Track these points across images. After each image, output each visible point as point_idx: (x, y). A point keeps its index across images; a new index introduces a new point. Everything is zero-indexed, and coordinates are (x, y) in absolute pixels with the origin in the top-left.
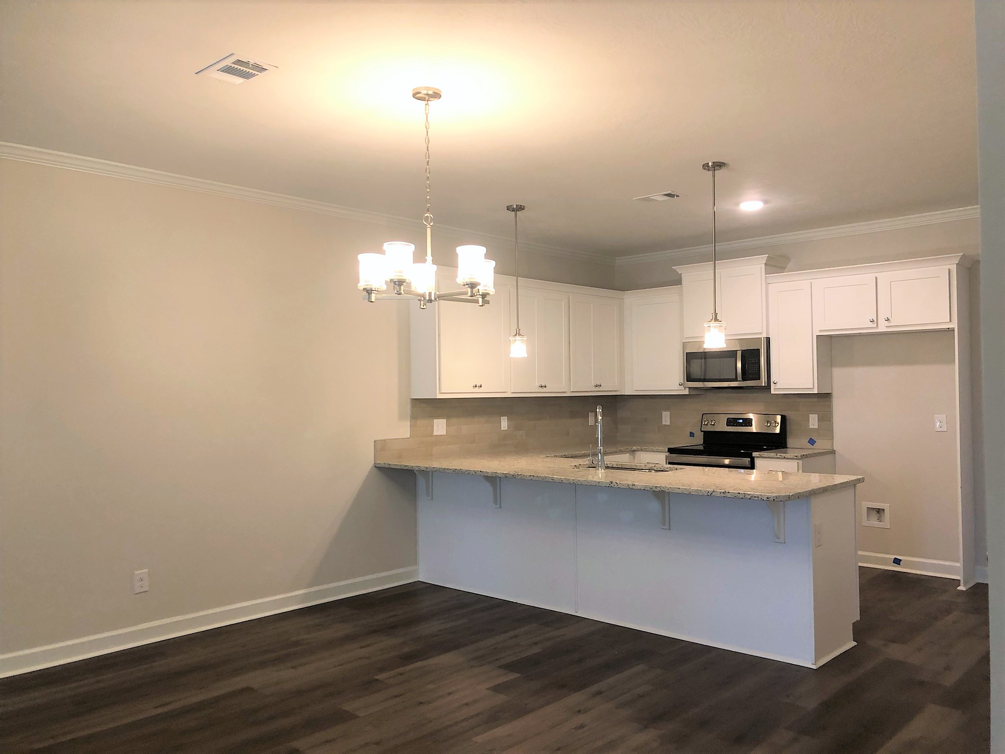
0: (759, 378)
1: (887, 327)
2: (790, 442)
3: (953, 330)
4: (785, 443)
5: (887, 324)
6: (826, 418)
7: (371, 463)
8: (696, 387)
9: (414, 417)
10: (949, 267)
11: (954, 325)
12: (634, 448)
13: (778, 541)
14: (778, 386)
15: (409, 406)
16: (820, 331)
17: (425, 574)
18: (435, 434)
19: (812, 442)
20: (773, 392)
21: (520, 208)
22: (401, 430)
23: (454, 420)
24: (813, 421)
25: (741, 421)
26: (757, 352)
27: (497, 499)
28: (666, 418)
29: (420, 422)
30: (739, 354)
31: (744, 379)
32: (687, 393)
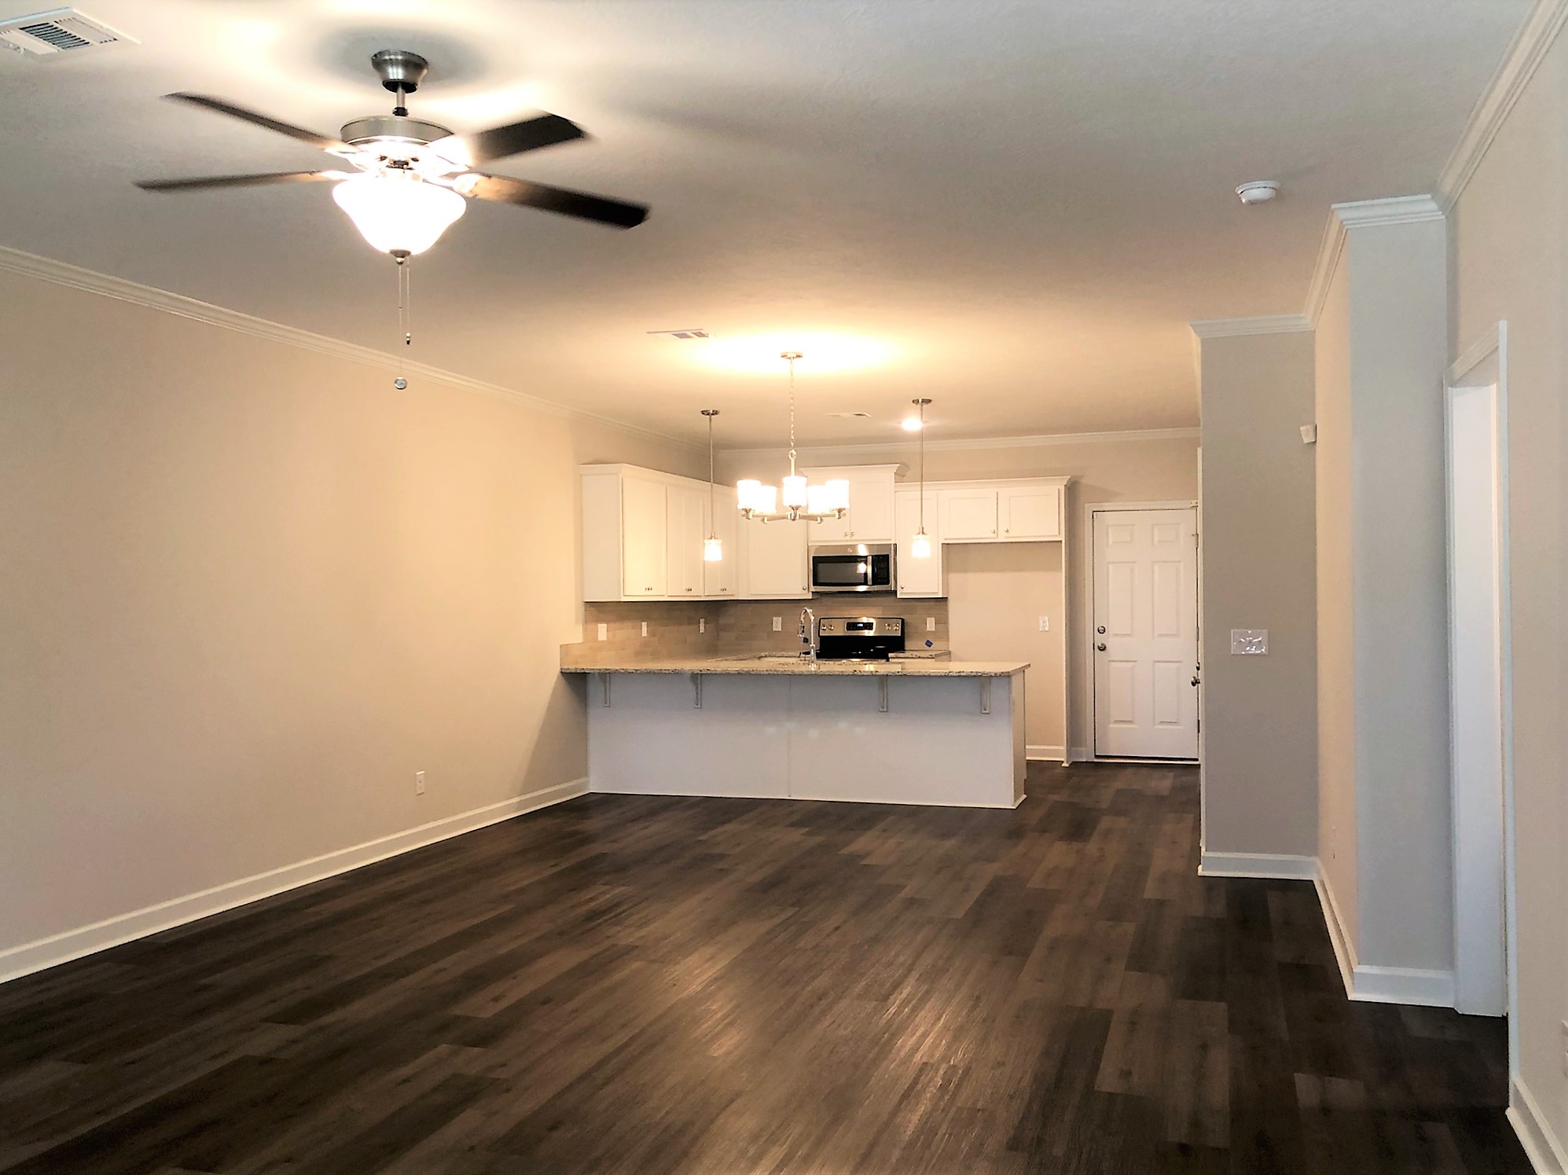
0: (888, 582)
1: (1006, 537)
2: (908, 645)
3: (1061, 541)
4: (904, 646)
5: (1006, 534)
6: (943, 621)
7: (559, 670)
8: (819, 592)
9: (586, 622)
10: (1059, 487)
11: (1062, 538)
12: (763, 654)
13: (984, 712)
14: (904, 591)
15: (582, 609)
16: (946, 539)
17: (596, 784)
18: (599, 639)
19: (929, 644)
20: (898, 596)
21: (715, 413)
22: (575, 635)
23: (613, 625)
24: (931, 624)
25: (862, 625)
26: (887, 557)
27: (698, 701)
28: (777, 624)
29: (590, 626)
30: (870, 558)
31: (874, 584)
32: (811, 598)
